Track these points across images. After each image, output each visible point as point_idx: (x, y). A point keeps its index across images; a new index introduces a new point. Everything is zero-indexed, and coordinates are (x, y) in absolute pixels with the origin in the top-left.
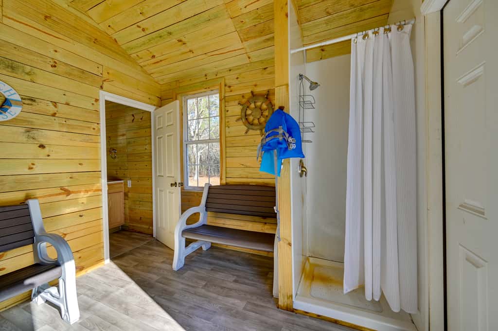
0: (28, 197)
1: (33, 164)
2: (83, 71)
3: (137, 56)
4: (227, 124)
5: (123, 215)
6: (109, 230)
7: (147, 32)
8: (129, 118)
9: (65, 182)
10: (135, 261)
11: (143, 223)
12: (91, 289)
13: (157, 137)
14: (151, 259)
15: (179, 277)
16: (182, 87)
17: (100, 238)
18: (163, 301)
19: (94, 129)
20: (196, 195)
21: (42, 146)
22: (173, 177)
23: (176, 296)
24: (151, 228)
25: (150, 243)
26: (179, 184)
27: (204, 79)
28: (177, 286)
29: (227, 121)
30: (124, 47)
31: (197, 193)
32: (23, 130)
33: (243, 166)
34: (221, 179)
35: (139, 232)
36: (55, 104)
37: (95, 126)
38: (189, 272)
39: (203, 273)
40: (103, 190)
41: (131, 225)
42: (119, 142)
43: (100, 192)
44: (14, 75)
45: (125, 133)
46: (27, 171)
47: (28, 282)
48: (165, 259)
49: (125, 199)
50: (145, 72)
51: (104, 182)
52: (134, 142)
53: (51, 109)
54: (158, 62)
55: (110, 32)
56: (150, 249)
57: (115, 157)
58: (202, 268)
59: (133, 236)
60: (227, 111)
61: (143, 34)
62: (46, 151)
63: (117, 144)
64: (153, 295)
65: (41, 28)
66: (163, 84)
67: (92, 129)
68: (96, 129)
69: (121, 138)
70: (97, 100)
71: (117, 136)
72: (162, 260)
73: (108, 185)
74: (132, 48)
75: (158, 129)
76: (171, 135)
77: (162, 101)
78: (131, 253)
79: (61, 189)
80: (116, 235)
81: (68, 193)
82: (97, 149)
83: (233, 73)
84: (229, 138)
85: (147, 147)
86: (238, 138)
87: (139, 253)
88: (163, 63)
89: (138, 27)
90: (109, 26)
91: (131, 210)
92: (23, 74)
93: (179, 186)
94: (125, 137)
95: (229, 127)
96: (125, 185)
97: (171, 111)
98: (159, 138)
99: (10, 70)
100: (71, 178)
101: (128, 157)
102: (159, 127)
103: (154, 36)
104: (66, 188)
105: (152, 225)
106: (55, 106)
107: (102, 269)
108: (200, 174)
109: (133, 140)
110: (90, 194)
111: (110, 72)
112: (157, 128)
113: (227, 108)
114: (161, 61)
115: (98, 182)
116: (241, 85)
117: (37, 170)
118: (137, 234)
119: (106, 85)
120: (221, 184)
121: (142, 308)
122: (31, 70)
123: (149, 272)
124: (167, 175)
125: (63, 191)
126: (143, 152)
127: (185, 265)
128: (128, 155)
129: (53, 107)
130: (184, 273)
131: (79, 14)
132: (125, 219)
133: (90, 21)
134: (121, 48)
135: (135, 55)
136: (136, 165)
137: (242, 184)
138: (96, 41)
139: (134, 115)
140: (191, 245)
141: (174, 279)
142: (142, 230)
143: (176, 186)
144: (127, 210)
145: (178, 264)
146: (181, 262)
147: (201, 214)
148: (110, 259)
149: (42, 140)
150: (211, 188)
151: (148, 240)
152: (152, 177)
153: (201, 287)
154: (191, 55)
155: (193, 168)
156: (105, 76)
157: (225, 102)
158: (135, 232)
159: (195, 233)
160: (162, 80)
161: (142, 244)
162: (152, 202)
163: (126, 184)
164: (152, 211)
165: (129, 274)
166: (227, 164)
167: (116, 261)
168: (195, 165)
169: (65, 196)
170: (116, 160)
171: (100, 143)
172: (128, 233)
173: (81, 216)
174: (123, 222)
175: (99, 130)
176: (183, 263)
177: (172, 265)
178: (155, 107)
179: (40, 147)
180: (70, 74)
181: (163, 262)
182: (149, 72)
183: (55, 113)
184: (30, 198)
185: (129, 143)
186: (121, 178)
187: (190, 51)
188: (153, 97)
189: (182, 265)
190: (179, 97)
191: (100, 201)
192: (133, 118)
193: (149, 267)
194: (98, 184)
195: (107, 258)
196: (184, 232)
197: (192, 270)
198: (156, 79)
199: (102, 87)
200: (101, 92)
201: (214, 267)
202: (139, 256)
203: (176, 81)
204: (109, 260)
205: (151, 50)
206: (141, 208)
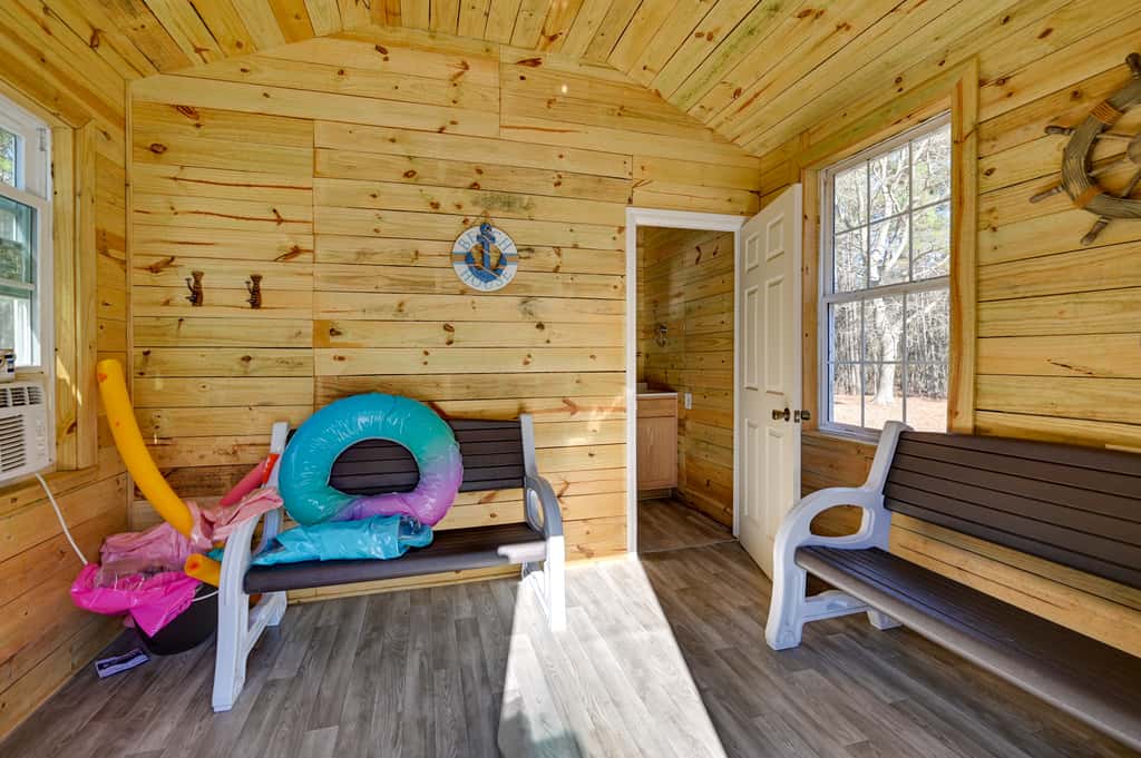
0: (522, 410)
1: (529, 356)
2: (599, 178)
3: (702, 107)
4: (985, 218)
5: (674, 468)
6: (639, 492)
7: (718, 38)
8: (691, 256)
9: (569, 389)
10: (684, 577)
11: (712, 494)
12: (596, 602)
13: (746, 292)
14: (717, 587)
15: (779, 673)
16: (816, 144)
17: (621, 504)
18: (726, 718)
19: (615, 287)
20: (854, 452)
21: (540, 326)
22: (782, 394)
23: (760, 722)
24: (728, 510)
25: (721, 548)
26: (796, 413)
27: (892, 93)
28: (773, 697)
29: (985, 206)
30: (673, 100)
31: (857, 446)
32: (517, 300)
33: (1067, 372)
34: (953, 413)
35: (705, 514)
36: (558, 250)
37: (616, 281)
38: (812, 671)
39: (859, 701)
40: (629, 410)
41: (688, 493)
42: (672, 309)
43: (623, 413)
44: (510, 215)
45: (682, 290)
46: (520, 368)
47: (503, 550)
48: (749, 604)
49: (679, 433)
50: (722, 140)
51: (630, 392)
52: (700, 307)
53: (553, 260)
54: (748, 103)
55: (647, 79)
56: (721, 564)
57: (664, 343)
58: (856, 682)
59: (690, 518)
60: (990, 172)
61: (712, 45)
62: (545, 334)
63: (668, 315)
64: (704, 686)
65: (542, 124)
66: (764, 156)
67: (612, 289)
68: (620, 286)
69: (675, 301)
70: (621, 229)
71: (667, 298)
72: (743, 604)
73: (638, 400)
74: (690, 95)
75: (750, 270)
76: (778, 283)
77: (761, 197)
78: (679, 555)
79: (564, 402)
80: (661, 506)
81: (573, 409)
82: (620, 327)
83: (1023, 23)
84: (990, 269)
85: (724, 318)
86: (1033, 266)
87: (696, 563)
88: (761, 100)
89: (699, 35)
90: (645, 68)
91: (690, 458)
92: (521, 210)
93: (796, 421)
94: (682, 299)
95: (994, 229)
96: (679, 402)
97: (777, 219)
98: (750, 294)
99: (506, 209)
100: (578, 382)
101: (687, 341)
102: (752, 265)
103: (734, 41)
104: (570, 399)
105: (730, 504)
106: (559, 254)
107: (621, 568)
108: (901, 387)
109: (697, 304)
110: (606, 414)
111: (648, 163)
112: (747, 268)
113: (986, 164)
114: (756, 95)
115: (620, 392)
116: (1064, 53)
117: (533, 368)
118: (700, 515)
119: (638, 194)
120: (950, 428)
121: (674, 702)
122: (530, 199)
123: (706, 620)
124: (767, 388)
125: (565, 405)
126: (716, 329)
127: (801, 644)
128: (689, 338)
129: (555, 255)
130: (795, 670)
131: (595, 72)
132: (679, 476)
133: (614, 76)
134: (669, 104)
135: (696, 108)
136: (701, 359)
137: (1060, 440)
138: (622, 111)
139: (701, 247)
140: (826, 597)
141: (767, 672)
142: (710, 511)
143: (787, 419)
144: (683, 457)
145: (780, 631)
146: (792, 633)
147: (866, 515)
148: (639, 554)
149: (542, 316)
150: (906, 438)
151: (719, 537)
152: (733, 391)
153: (845, 743)
154: (844, 37)
155: (876, 370)
156: (638, 175)
157: (979, 141)
158: (697, 510)
159: (837, 568)
160: (763, 145)
161: (704, 543)
162: (732, 450)
163: (681, 402)
164: (732, 469)
165: (665, 605)
166: (982, 362)
167: (647, 563)
168: (881, 363)
169: (568, 414)
170: (666, 349)
171: (624, 314)
172: (682, 508)
173: (591, 455)
174: (673, 482)
175: (624, 287)
176: (799, 640)
177: (764, 627)
178: (742, 219)
179: (538, 326)
180: (580, 191)
181: (744, 609)
182: (729, 137)
183: (558, 267)
184: (525, 412)
185: (689, 311)
186: (673, 387)
187: (839, 28)
188: (737, 195)
189: (794, 640)
190: (808, 176)
191: (621, 430)
192: (697, 254)
193: (709, 605)
194: (619, 398)
195: (632, 551)
196: (803, 552)
197: (824, 672)
198: (747, 149)
199: (630, 201)
200: (630, 210)
201: (903, 702)
202: (694, 571)
203: (801, 134)
204: (635, 553)
205: (729, 79)
206: (710, 460)
